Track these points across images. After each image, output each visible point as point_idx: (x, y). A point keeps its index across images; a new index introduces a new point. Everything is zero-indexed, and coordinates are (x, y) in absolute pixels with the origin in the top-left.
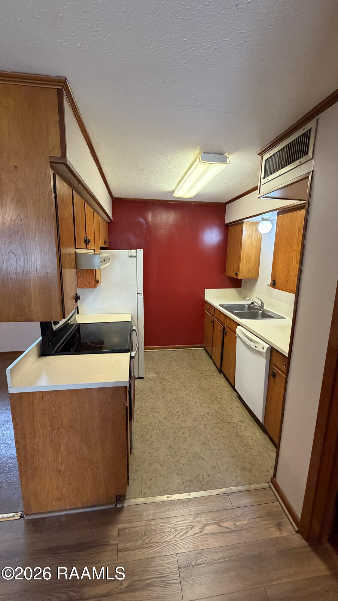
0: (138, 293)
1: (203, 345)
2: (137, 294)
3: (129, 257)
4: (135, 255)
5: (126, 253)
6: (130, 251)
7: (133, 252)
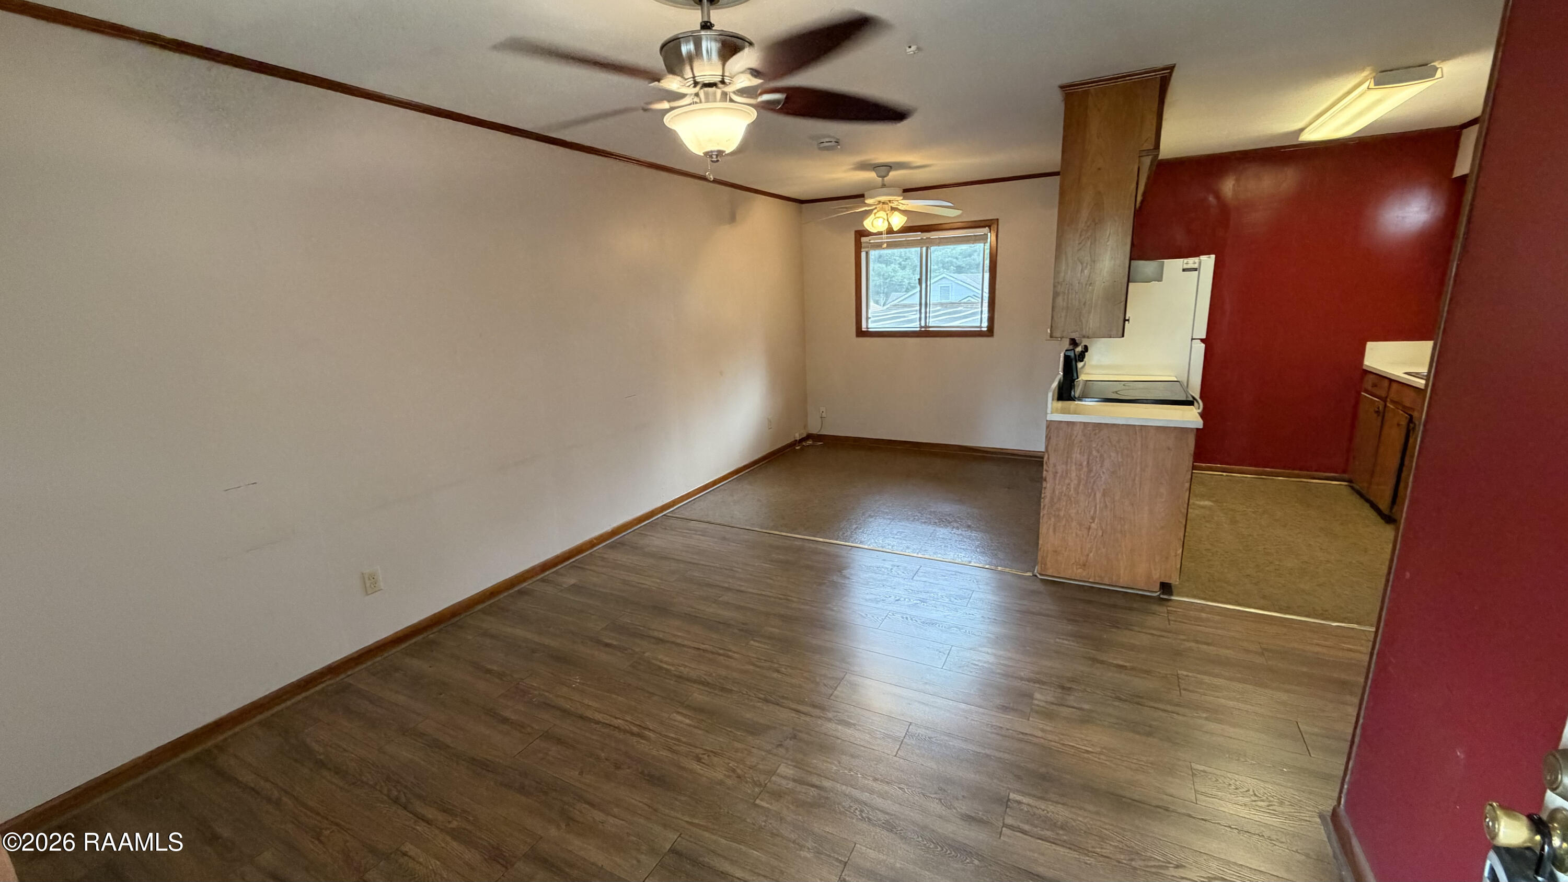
0: (1194, 337)
1: (1346, 476)
2: (1192, 339)
3: (1184, 270)
4: (1196, 266)
5: (1180, 263)
6: (1186, 260)
7: (1191, 262)
